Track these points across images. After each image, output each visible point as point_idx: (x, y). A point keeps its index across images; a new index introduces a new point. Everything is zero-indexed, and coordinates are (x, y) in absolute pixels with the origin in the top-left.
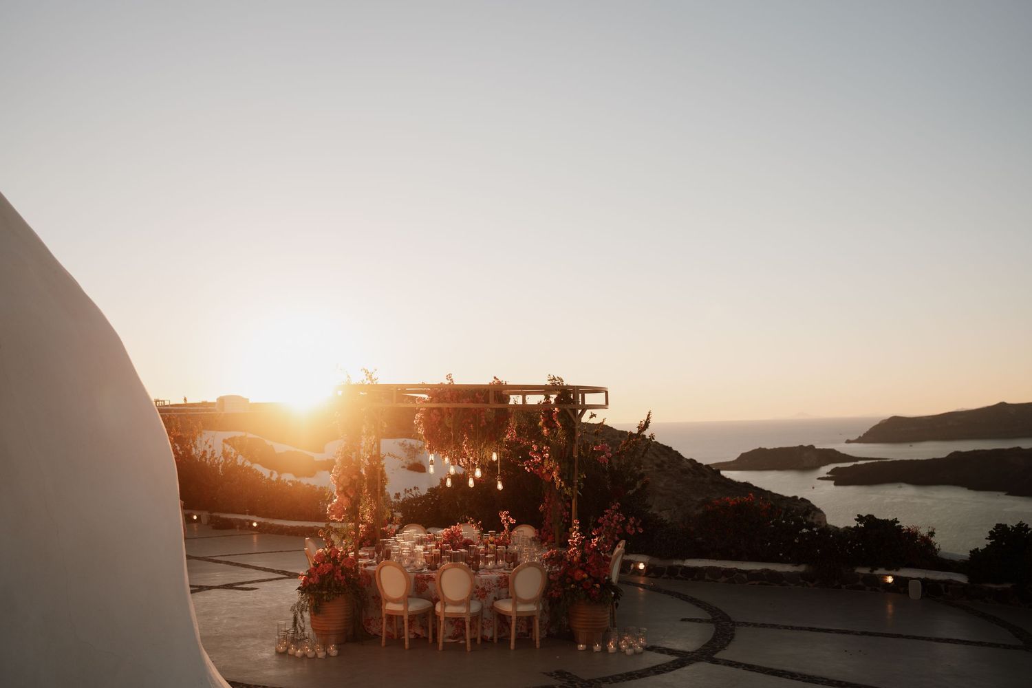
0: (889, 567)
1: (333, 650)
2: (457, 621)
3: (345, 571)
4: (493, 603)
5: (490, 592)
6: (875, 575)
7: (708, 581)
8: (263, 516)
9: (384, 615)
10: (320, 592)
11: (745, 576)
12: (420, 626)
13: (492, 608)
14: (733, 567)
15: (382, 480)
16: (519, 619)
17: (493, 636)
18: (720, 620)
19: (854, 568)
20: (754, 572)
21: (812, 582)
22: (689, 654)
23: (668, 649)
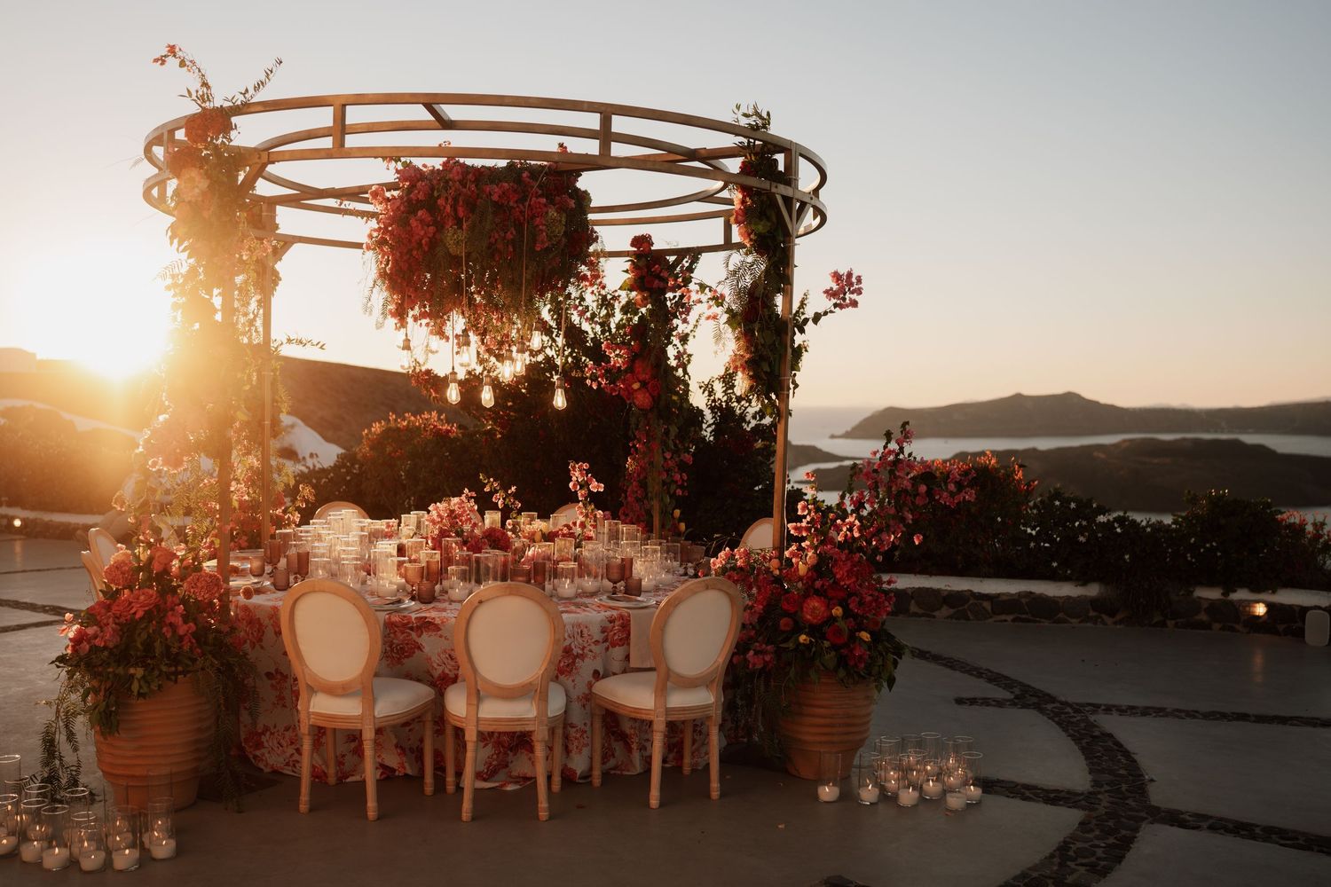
0: (1257, 587)
1: (162, 845)
2: (514, 742)
3: (194, 611)
4: (590, 686)
5: (582, 656)
6: (1231, 602)
7: (915, 615)
8: (33, 508)
9: (304, 729)
10: (120, 670)
11: (987, 605)
12: (396, 746)
13: (589, 697)
14: (966, 588)
15: (274, 401)
16: (673, 728)
17: (591, 769)
18: (1035, 700)
19: (1192, 589)
20: (1005, 598)
21: (1112, 615)
22: (1093, 801)
23: (1027, 787)
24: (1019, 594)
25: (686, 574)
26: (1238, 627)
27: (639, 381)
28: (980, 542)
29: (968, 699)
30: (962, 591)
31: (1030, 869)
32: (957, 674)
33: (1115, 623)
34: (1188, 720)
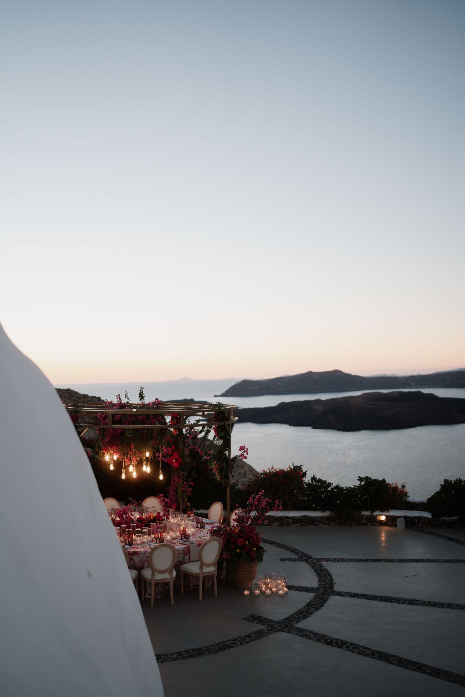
2: (164, 584)
7: (267, 525)
11: (291, 521)
16: (205, 578)
18: (305, 558)
19: (360, 512)
20: (297, 518)
21: (334, 522)
22: (318, 590)
23: (301, 587)
24: (302, 516)
25: (197, 527)
26: (376, 524)
27: (175, 459)
28: (288, 498)
29: (284, 559)
30: (282, 516)
31: (300, 610)
32: (281, 549)
33: (335, 525)
34: (351, 563)
